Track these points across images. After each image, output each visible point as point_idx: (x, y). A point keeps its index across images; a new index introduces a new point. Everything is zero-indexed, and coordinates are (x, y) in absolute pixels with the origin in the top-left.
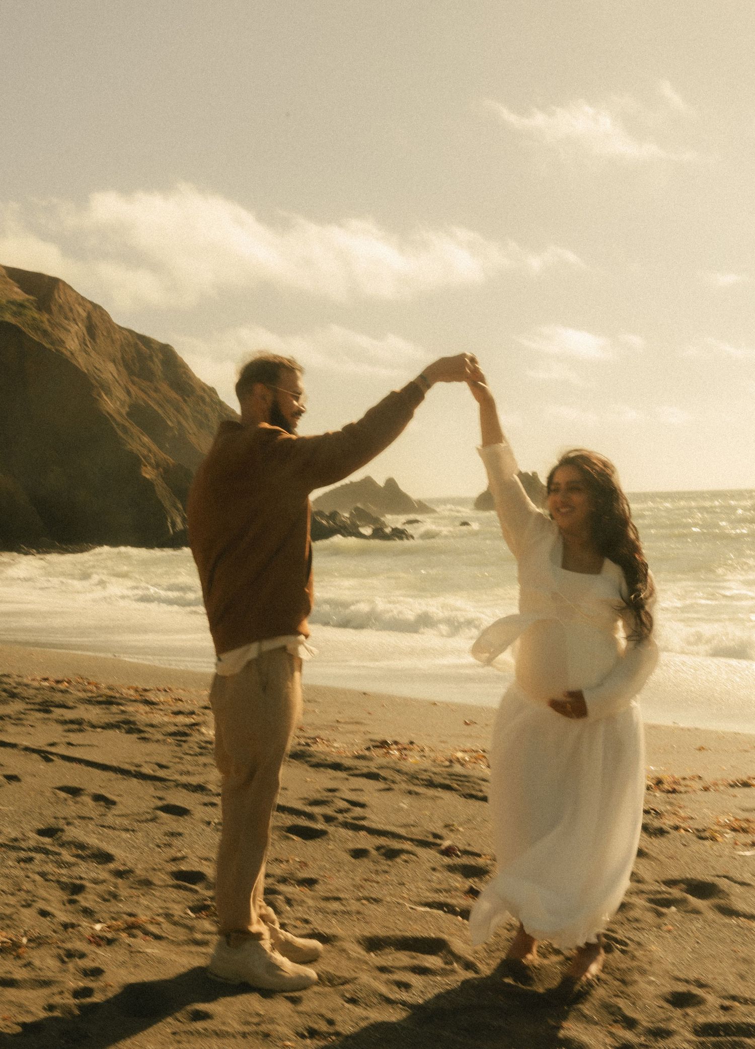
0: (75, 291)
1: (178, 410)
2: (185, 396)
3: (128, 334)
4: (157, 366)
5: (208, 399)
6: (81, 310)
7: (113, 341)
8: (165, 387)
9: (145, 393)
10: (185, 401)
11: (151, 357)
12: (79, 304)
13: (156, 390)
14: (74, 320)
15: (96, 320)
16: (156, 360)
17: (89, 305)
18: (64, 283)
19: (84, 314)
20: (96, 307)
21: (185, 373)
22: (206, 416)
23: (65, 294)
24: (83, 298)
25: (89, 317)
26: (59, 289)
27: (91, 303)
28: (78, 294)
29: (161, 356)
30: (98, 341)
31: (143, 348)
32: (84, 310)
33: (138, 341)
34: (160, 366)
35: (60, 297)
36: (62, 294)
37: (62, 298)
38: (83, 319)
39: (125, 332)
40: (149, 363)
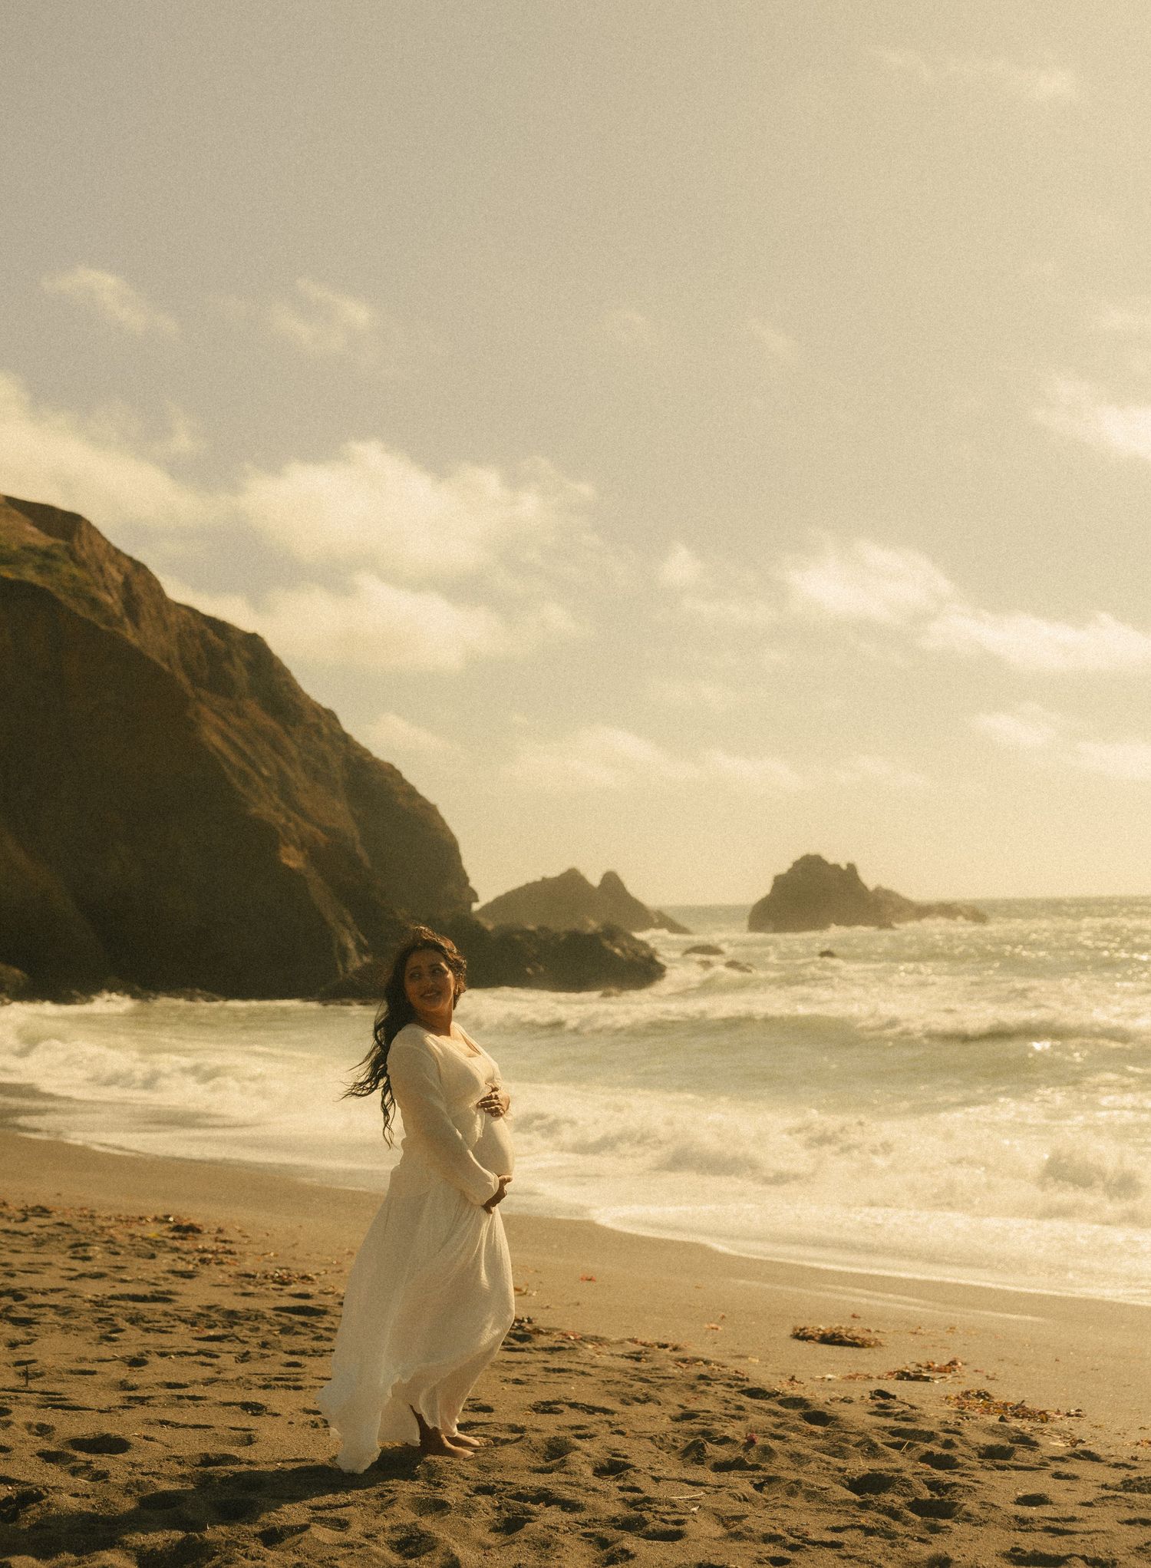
0: (104, 539)
1: (277, 747)
2: (289, 726)
3: (190, 615)
4: (239, 673)
5: (325, 731)
6: (115, 574)
7: (166, 628)
8: (252, 707)
9: (224, 719)
10: (288, 733)
11: (229, 656)
12: (112, 561)
13: (240, 714)
14: (106, 587)
15: (138, 589)
16: (237, 661)
17: (127, 564)
18: (89, 524)
19: (120, 578)
20: (139, 567)
21: (287, 684)
22: (324, 760)
23: (91, 543)
24: (118, 551)
25: (127, 585)
26: (80, 533)
27: (130, 559)
28: (109, 544)
29: (246, 655)
30: (143, 625)
31: (217, 639)
32: (119, 571)
33: (204, 627)
34: (245, 673)
35: (82, 547)
36: (85, 542)
37: (86, 548)
38: (116, 588)
39: (184, 612)
40: (226, 665)
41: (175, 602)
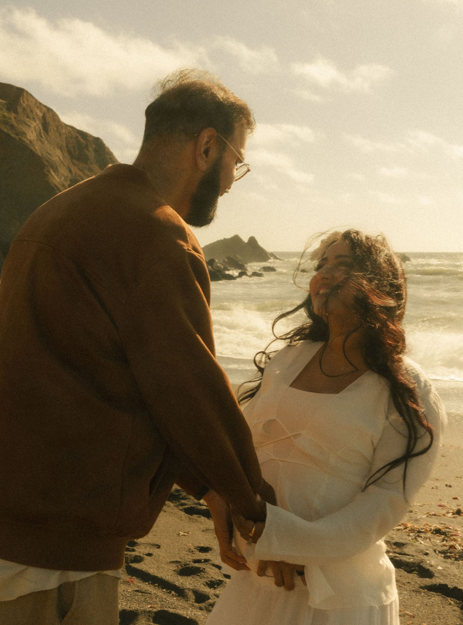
0: (34, 98)
3: (72, 130)
4: (91, 154)
6: (38, 112)
7: (60, 135)
8: (96, 168)
11: (87, 147)
12: (38, 108)
13: (90, 170)
14: (33, 118)
15: (49, 119)
16: (90, 149)
17: (44, 109)
18: (27, 92)
19: (41, 115)
20: (49, 110)
21: (111, 158)
23: (28, 100)
24: (40, 104)
25: (44, 117)
26: (23, 96)
27: (46, 107)
28: (37, 100)
29: (94, 146)
30: (50, 134)
31: (82, 140)
32: (41, 111)
33: (78, 135)
34: (93, 153)
35: (24, 102)
36: (25, 100)
37: (26, 103)
38: (39, 118)
39: (69, 128)
40: (85, 150)
41: (65, 124)
